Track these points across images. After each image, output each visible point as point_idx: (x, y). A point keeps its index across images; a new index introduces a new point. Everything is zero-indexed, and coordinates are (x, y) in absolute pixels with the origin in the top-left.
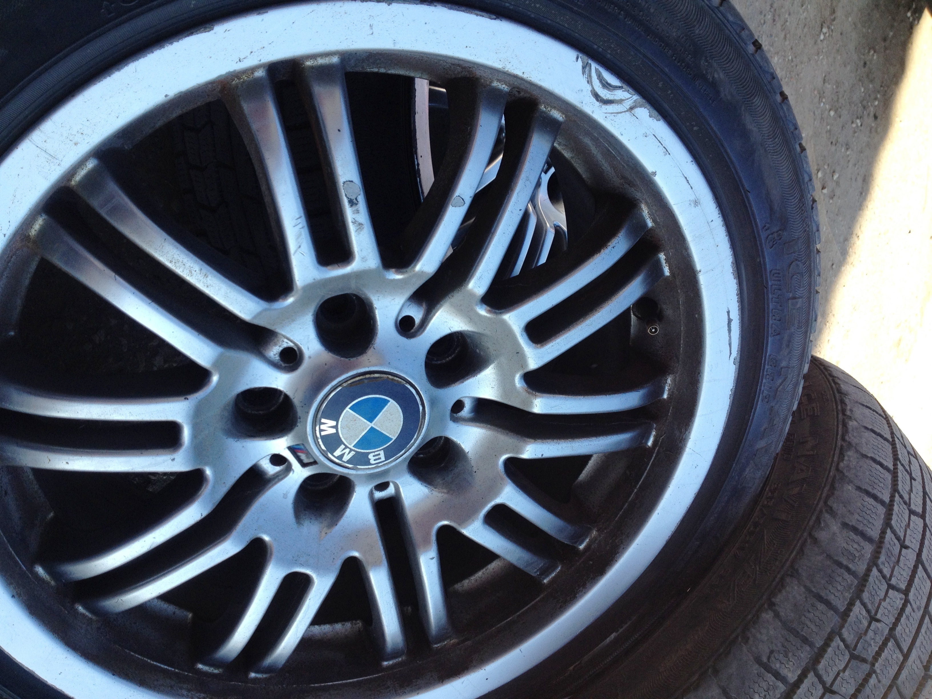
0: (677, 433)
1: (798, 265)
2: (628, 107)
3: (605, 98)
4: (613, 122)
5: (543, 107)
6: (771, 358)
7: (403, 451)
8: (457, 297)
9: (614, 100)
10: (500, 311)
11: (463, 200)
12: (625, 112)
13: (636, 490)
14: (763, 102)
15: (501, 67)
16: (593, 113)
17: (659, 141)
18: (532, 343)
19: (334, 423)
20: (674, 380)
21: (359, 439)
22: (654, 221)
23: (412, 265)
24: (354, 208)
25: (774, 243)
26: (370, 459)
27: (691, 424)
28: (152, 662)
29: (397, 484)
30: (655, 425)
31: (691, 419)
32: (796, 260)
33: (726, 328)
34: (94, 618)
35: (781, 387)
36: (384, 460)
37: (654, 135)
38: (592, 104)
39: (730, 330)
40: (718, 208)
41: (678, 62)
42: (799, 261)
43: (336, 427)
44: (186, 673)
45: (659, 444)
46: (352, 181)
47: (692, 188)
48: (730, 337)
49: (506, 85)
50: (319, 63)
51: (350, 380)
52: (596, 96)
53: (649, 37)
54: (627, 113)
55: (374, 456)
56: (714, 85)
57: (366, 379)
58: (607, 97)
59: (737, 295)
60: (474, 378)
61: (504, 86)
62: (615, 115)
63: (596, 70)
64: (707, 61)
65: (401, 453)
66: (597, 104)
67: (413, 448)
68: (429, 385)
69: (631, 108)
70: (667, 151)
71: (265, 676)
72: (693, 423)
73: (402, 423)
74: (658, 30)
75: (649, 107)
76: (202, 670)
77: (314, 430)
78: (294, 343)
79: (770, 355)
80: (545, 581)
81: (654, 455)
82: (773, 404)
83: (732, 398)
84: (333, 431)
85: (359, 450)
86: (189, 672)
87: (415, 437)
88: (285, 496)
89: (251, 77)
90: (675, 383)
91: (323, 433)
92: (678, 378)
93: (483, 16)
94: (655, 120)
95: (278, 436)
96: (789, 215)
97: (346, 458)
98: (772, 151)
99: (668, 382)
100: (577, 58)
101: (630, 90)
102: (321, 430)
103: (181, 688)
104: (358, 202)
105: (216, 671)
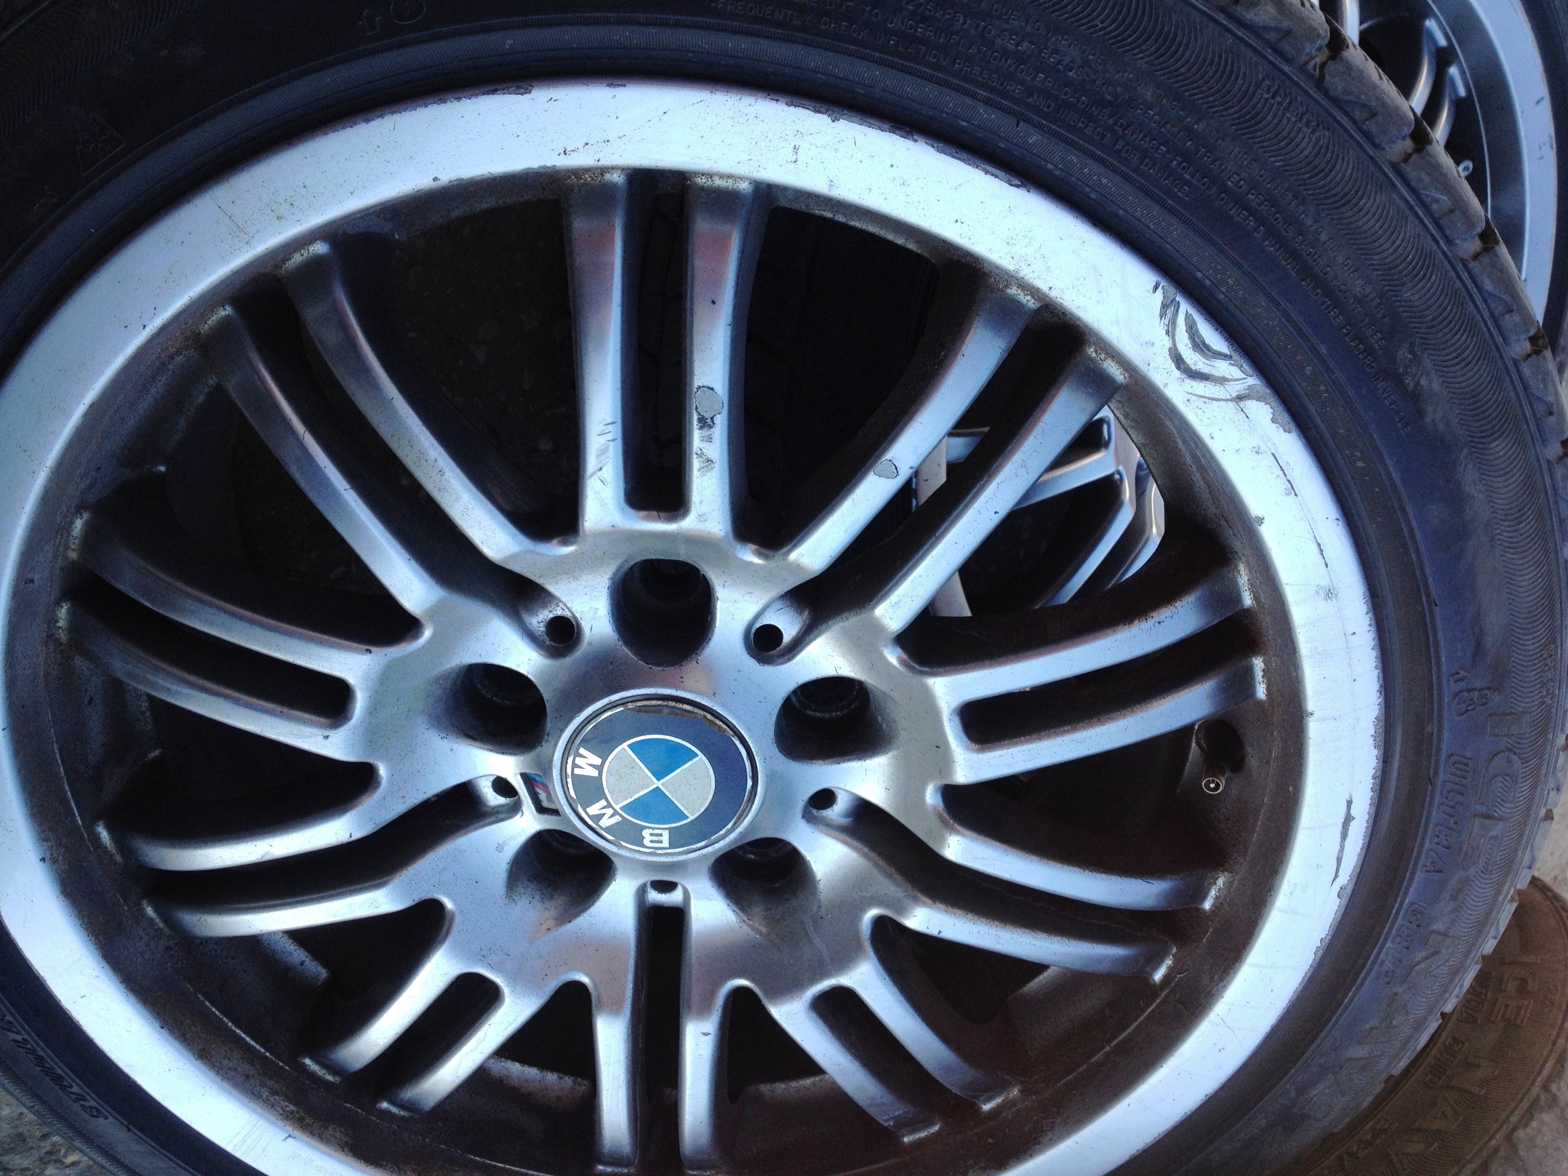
0: (1206, 980)
1: (1509, 761)
2: (1234, 394)
3: (1193, 368)
4: (1199, 412)
5: (1092, 350)
6: (1413, 908)
7: (703, 843)
8: (852, 621)
9: (1210, 375)
10: (921, 669)
11: (896, 469)
12: (1226, 400)
13: (1108, 1049)
14: (1511, 452)
15: (1012, 269)
16: (1164, 386)
17: (1281, 467)
18: (966, 739)
19: (598, 761)
20: (1229, 884)
21: (633, 799)
22: (1256, 598)
23: (785, 550)
24: (706, 432)
25: (1469, 708)
26: (644, 838)
27: (1231, 972)
28: (234, 1028)
29: (689, 893)
30: (1174, 950)
31: (1234, 964)
32: (1510, 750)
33: (1339, 828)
34: (166, 930)
35: (1423, 965)
36: (667, 846)
37: (1273, 454)
38: (1167, 371)
39: (1344, 835)
40: (1370, 614)
41: (1352, 340)
42: (1515, 754)
43: (600, 768)
44: (281, 1064)
45: (1173, 984)
46: (712, 389)
47: (1327, 565)
48: (1342, 847)
49: (1033, 297)
50: (716, 185)
51: (641, 700)
52: (1178, 360)
53: (1303, 283)
54: (1229, 403)
55: (651, 835)
56: (1415, 398)
57: (667, 706)
58: (1197, 367)
59: (1374, 777)
60: (860, 763)
61: (1029, 298)
62: (1207, 400)
63: (1188, 316)
64: (1412, 352)
65: (699, 845)
66: (1177, 373)
67: (722, 843)
68: (774, 750)
69: (1240, 398)
70: (1292, 489)
71: (402, 1113)
72: (1235, 973)
73: (711, 797)
74: (1325, 274)
75: (1274, 404)
76: (308, 1067)
77: (565, 761)
78: (572, 613)
79: (1412, 904)
80: (906, 1140)
81: (1158, 1001)
82: (1399, 990)
83: (1319, 954)
84: (594, 773)
85: (629, 818)
86: (287, 1064)
87: (729, 826)
88: (500, 848)
89: (599, 179)
90: (1230, 890)
91: (577, 771)
92: (1235, 884)
93: (996, 177)
94: (1281, 430)
95: (511, 752)
96: (1513, 666)
97: (605, 822)
98: (1506, 544)
99: (1218, 884)
100: (1156, 288)
101: (1244, 366)
102: (575, 765)
103: (263, 1084)
104: (714, 424)
105: (330, 1078)
